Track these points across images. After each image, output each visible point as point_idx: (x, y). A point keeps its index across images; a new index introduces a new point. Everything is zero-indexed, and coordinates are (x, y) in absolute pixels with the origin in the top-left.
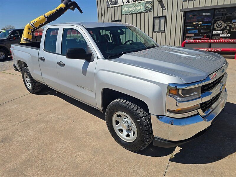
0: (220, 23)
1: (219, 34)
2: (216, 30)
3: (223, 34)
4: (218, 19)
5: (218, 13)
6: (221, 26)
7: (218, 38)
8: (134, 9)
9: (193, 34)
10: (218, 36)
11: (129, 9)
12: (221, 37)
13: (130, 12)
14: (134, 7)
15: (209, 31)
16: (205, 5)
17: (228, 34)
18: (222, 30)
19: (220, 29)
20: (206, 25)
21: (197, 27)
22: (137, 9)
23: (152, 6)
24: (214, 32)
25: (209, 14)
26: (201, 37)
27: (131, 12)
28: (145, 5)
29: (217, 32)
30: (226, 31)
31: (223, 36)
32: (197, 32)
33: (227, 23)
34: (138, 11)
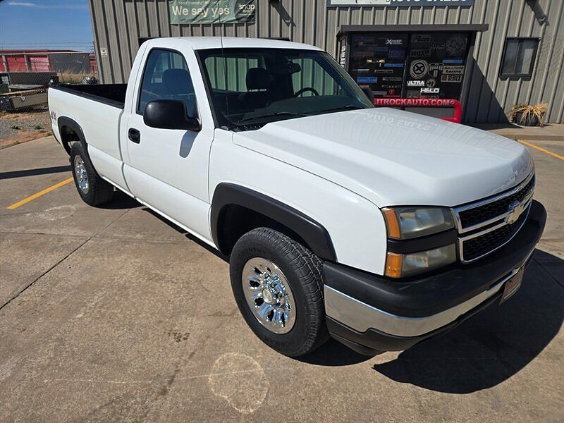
0: (420, 63)
1: (418, 88)
2: (413, 79)
3: (425, 87)
4: (416, 56)
5: (416, 41)
6: (422, 69)
7: (416, 95)
8: (206, 13)
9: (367, 84)
10: (416, 92)
11: (190, 12)
12: (424, 94)
13: (193, 20)
14: (205, 9)
15: (399, 79)
16: (374, 23)
17: (435, 87)
18: (425, 79)
19: (421, 76)
20: (394, 65)
21: (375, 71)
22: (215, 13)
23: (254, 12)
24: (410, 83)
25: (398, 42)
26: (384, 93)
27: (198, 19)
28: (236, 7)
29: (415, 82)
30: (431, 80)
31: (426, 90)
32: (375, 80)
33: (434, 65)
34: (216, 20)
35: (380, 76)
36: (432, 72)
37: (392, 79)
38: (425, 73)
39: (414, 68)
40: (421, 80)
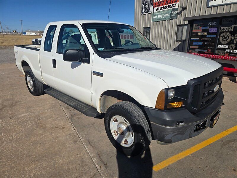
0: (226, 35)
1: (224, 49)
2: (221, 44)
3: (229, 48)
4: (224, 31)
6: (227, 38)
9: (197, 46)
10: (223, 51)
12: (227, 53)
15: (213, 44)
17: (235, 49)
18: (229, 44)
21: (202, 39)
24: (219, 46)
26: (205, 51)
30: (232, 45)
31: (229, 51)
32: (201, 44)
33: (234, 36)
35: (204, 42)
36: (233, 40)
37: (210, 44)
38: (229, 40)
39: (222, 38)
40: (226, 44)
